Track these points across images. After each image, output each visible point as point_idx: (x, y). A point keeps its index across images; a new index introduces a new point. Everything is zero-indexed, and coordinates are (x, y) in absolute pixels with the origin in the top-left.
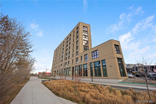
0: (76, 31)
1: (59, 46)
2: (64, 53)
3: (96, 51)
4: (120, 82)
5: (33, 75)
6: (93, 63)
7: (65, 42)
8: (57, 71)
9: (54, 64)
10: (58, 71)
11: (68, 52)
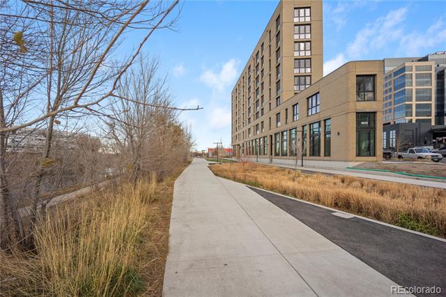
0: (274, 33)
1: (239, 80)
2: (252, 101)
3: (316, 94)
4: (351, 166)
5: (197, 155)
6: (308, 126)
7: (252, 68)
8: (241, 145)
9: (235, 128)
10: (243, 144)
11: (259, 97)
